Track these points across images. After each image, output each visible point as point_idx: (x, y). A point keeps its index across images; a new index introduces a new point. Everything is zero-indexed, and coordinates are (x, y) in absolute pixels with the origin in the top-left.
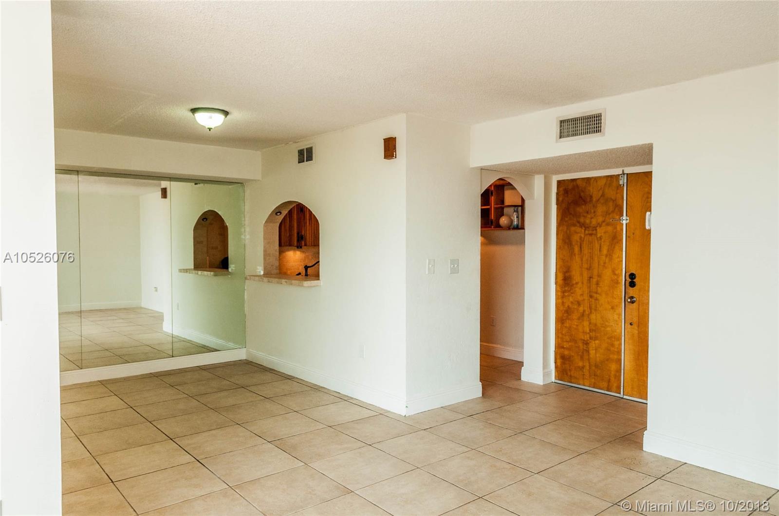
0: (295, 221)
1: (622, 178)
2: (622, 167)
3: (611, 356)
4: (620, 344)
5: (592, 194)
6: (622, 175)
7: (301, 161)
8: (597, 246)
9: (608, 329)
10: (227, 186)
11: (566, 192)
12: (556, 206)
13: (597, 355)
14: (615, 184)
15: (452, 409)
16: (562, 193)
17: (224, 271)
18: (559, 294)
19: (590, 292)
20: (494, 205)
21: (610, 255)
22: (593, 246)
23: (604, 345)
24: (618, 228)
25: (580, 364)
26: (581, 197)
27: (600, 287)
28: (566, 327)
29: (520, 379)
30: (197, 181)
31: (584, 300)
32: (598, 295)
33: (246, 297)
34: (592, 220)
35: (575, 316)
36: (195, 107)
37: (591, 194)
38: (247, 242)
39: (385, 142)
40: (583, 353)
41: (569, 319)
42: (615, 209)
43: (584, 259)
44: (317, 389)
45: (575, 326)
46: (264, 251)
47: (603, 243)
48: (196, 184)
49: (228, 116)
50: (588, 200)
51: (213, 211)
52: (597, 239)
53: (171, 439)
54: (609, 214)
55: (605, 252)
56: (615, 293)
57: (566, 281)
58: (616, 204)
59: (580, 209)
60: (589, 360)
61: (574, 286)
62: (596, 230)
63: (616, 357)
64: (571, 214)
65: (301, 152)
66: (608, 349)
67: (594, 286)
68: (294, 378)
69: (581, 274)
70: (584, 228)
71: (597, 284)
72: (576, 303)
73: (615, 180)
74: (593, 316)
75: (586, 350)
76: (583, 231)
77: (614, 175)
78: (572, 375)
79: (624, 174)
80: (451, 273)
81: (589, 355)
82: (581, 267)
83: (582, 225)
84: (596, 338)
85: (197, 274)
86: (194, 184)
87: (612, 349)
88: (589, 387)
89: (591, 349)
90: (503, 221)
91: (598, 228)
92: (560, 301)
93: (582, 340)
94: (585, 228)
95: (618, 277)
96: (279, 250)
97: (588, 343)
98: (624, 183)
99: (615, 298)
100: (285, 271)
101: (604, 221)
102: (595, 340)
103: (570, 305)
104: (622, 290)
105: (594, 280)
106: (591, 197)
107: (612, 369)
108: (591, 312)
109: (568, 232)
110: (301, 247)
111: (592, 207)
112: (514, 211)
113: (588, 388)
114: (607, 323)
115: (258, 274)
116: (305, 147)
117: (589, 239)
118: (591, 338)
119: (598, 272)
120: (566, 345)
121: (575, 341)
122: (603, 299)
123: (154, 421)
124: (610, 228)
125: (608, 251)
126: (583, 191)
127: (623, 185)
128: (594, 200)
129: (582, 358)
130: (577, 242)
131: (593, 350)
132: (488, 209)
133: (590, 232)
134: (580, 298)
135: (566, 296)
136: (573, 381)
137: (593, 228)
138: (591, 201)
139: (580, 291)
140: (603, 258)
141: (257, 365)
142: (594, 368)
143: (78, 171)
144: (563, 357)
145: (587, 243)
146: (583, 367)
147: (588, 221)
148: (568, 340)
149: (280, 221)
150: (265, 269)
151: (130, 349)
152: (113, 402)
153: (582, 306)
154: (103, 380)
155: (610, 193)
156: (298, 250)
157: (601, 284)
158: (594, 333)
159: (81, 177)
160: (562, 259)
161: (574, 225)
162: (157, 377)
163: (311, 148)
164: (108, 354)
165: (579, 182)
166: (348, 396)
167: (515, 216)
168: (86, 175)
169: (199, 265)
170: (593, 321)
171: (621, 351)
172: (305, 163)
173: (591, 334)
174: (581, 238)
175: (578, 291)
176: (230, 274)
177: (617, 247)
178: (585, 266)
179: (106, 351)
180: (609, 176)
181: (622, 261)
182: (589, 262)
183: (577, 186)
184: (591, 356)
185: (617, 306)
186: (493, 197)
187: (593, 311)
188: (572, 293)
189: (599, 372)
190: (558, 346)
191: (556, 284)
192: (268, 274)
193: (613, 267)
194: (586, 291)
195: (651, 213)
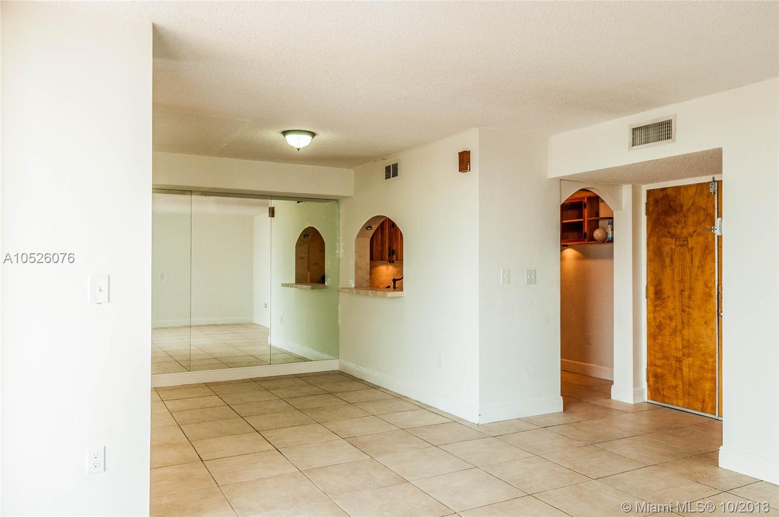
0: (387, 236)
1: (712, 186)
2: (713, 174)
3: (705, 375)
4: (715, 361)
5: (683, 202)
6: (713, 183)
7: (388, 177)
8: (688, 257)
9: (702, 345)
10: (324, 203)
11: (656, 202)
12: (646, 216)
13: (691, 374)
14: (705, 192)
15: (529, 421)
16: (652, 202)
17: (321, 285)
18: (651, 308)
19: (682, 306)
20: (588, 217)
21: (701, 267)
22: (684, 258)
23: (698, 363)
24: (710, 238)
25: (674, 383)
26: (671, 207)
27: (693, 301)
28: (658, 343)
29: (610, 398)
30: (299, 199)
31: (676, 315)
32: (690, 309)
33: (339, 309)
34: (683, 230)
35: (667, 332)
36: (285, 130)
37: (681, 203)
38: (341, 256)
39: (460, 156)
40: (676, 371)
41: (660, 335)
42: (706, 218)
43: (676, 271)
44: (399, 397)
45: (667, 343)
46: (355, 265)
47: (694, 254)
48: (298, 202)
49: (315, 137)
50: (679, 209)
51: (313, 227)
52: (688, 249)
53: (258, 432)
54: (700, 224)
55: (696, 263)
56: (708, 307)
57: (657, 295)
58: (707, 213)
59: (671, 220)
60: (682, 378)
61: (666, 300)
62: (687, 240)
63: (710, 375)
64: (661, 224)
65: (388, 169)
66: (701, 367)
67: (686, 301)
68: (380, 387)
69: (673, 288)
70: (674, 239)
71: (690, 297)
72: (668, 318)
73: (705, 189)
74: (686, 332)
75: (679, 368)
76: (674, 242)
77: (705, 183)
78: (665, 394)
79: (715, 181)
80: (528, 284)
81: (682, 373)
82: (673, 280)
83: (673, 236)
84: (689, 355)
85: (297, 288)
86: (296, 202)
87: (706, 367)
88: (683, 407)
89: (684, 367)
90: (598, 234)
91: (689, 238)
92: (652, 316)
93: (674, 356)
94: (676, 239)
95: (711, 290)
96: (370, 264)
97: (681, 361)
98: (714, 190)
99: (708, 312)
100: (378, 285)
101: (695, 232)
102: (688, 357)
103: (662, 320)
104: (715, 304)
105: (686, 294)
106: (682, 206)
107: (707, 388)
108: (683, 327)
109: (659, 243)
110: (393, 262)
111: (682, 217)
112: (609, 224)
113: (682, 409)
114: (700, 340)
115: (350, 287)
116: (391, 164)
117: (680, 249)
118: (684, 355)
119: (690, 286)
120: (658, 362)
121: (668, 358)
122: (695, 314)
123: (246, 416)
124: (701, 239)
125: (700, 263)
126: (672, 200)
127: (714, 193)
128: (685, 209)
129: (675, 376)
130: (668, 253)
131: (686, 368)
132: (582, 222)
133: (681, 243)
134: (672, 313)
135: (658, 310)
136: (666, 400)
137: (685, 238)
138: (681, 210)
139: (672, 305)
140: (696, 269)
141: (348, 376)
142: (687, 387)
143: (191, 191)
144: (656, 376)
145: (678, 254)
146: (676, 386)
147: (678, 232)
148: (661, 357)
149: (371, 236)
150: (356, 282)
151: (237, 358)
152: (214, 400)
153: (674, 321)
154: (208, 383)
155: (701, 202)
156: (391, 265)
157: (693, 297)
158: (687, 350)
159: (194, 197)
160: (653, 272)
161: (665, 236)
162: (255, 382)
163: (396, 164)
164: (215, 361)
165: (669, 192)
166: (427, 405)
167: (610, 229)
168: (198, 195)
169: (300, 280)
170: (686, 337)
171: (716, 369)
172: (392, 179)
173: (684, 350)
174: (672, 249)
175: (670, 305)
176: (326, 287)
177: (709, 259)
178: (677, 278)
179: (215, 359)
180: (699, 184)
181: (715, 273)
182: (681, 274)
183: (667, 196)
184: (685, 374)
185: (710, 321)
186: (586, 210)
187: (685, 326)
188: (664, 308)
189: (692, 392)
190: (650, 364)
191: (647, 298)
192: (359, 286)
193: (705, 279)
194: (678, 304)
195: (722, 219)
